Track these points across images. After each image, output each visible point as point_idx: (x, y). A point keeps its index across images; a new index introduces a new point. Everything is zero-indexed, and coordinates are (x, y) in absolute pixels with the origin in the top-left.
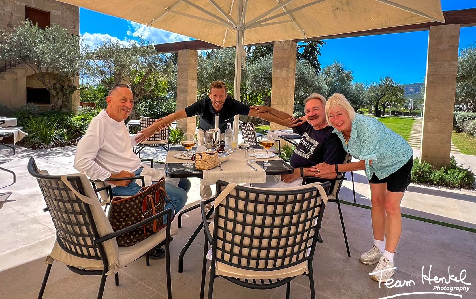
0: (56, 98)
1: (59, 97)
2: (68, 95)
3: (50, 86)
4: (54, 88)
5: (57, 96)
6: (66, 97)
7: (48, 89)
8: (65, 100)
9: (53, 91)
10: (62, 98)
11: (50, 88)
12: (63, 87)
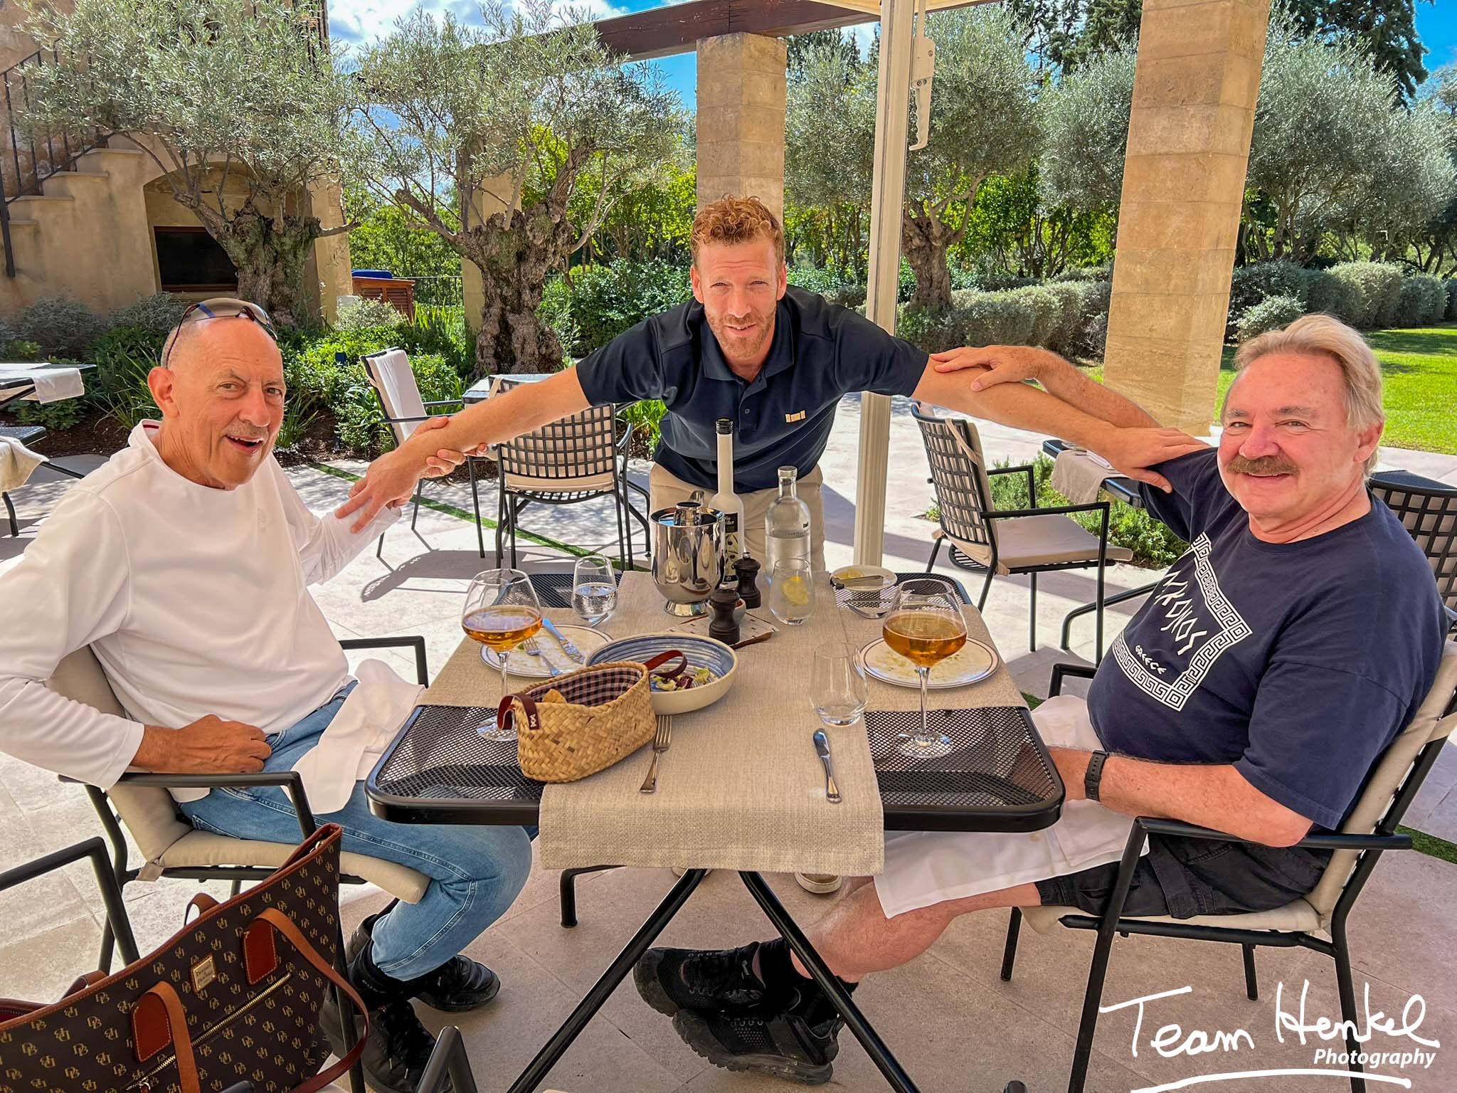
0: (249, 270)
1: (258, 268)
2: (290, 257)
3: (220, 223)
4: (234, 231)
5: (249, 261)
6: (285, 267)
7: (215, 237)
8: (282, 275)
9: (232, 241)
10: (268, 271)
11: (222, 230)
12: (269, 223)
